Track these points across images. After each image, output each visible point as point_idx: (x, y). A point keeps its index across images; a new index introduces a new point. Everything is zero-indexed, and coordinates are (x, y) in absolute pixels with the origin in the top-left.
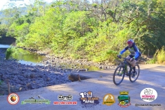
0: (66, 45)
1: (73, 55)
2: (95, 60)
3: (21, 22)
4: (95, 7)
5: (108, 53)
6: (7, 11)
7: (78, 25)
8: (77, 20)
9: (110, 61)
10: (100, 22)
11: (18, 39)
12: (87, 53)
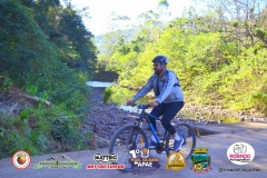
0: (190, 84)
1: (199, 99)
2: (234, 107)
3: (125, 51)
4: (236, 25)
5: (255, 97)
6: (107, 36)
7: (208, 54)
8: (207, 47)
9: (258, 109)
10: (243, 48)
11: (122, 74)
12: (221, 97)
